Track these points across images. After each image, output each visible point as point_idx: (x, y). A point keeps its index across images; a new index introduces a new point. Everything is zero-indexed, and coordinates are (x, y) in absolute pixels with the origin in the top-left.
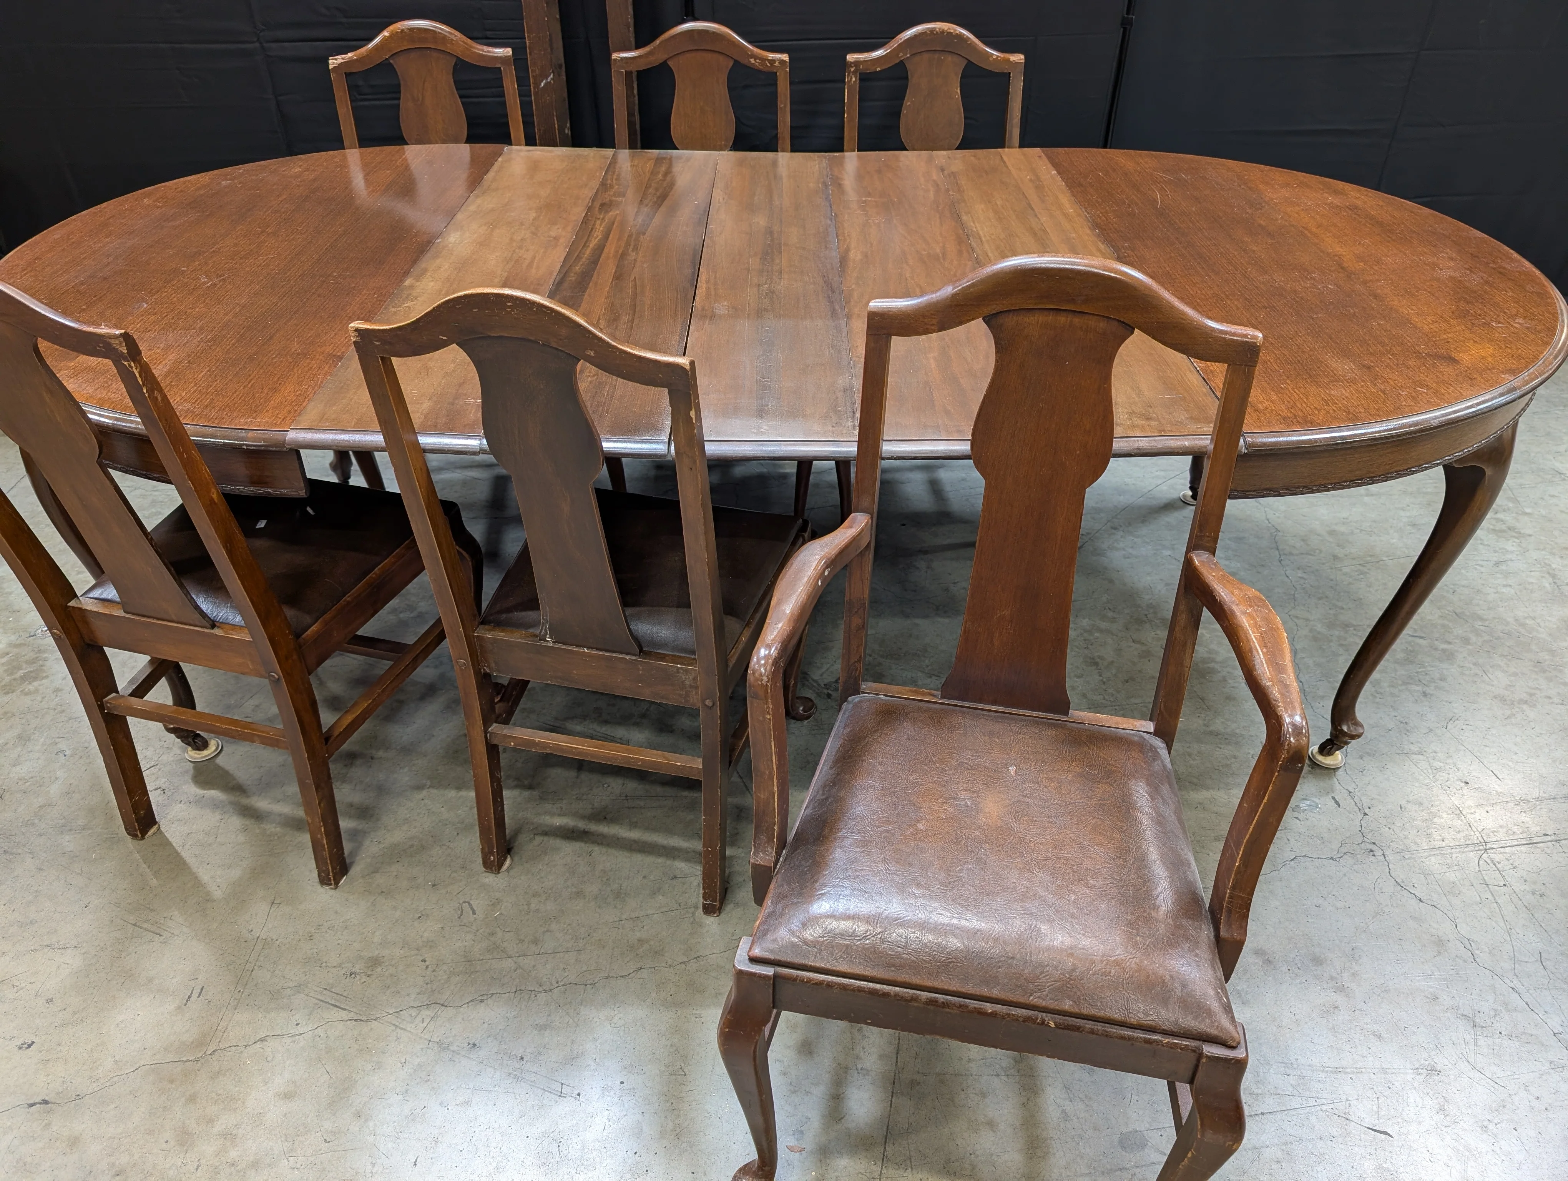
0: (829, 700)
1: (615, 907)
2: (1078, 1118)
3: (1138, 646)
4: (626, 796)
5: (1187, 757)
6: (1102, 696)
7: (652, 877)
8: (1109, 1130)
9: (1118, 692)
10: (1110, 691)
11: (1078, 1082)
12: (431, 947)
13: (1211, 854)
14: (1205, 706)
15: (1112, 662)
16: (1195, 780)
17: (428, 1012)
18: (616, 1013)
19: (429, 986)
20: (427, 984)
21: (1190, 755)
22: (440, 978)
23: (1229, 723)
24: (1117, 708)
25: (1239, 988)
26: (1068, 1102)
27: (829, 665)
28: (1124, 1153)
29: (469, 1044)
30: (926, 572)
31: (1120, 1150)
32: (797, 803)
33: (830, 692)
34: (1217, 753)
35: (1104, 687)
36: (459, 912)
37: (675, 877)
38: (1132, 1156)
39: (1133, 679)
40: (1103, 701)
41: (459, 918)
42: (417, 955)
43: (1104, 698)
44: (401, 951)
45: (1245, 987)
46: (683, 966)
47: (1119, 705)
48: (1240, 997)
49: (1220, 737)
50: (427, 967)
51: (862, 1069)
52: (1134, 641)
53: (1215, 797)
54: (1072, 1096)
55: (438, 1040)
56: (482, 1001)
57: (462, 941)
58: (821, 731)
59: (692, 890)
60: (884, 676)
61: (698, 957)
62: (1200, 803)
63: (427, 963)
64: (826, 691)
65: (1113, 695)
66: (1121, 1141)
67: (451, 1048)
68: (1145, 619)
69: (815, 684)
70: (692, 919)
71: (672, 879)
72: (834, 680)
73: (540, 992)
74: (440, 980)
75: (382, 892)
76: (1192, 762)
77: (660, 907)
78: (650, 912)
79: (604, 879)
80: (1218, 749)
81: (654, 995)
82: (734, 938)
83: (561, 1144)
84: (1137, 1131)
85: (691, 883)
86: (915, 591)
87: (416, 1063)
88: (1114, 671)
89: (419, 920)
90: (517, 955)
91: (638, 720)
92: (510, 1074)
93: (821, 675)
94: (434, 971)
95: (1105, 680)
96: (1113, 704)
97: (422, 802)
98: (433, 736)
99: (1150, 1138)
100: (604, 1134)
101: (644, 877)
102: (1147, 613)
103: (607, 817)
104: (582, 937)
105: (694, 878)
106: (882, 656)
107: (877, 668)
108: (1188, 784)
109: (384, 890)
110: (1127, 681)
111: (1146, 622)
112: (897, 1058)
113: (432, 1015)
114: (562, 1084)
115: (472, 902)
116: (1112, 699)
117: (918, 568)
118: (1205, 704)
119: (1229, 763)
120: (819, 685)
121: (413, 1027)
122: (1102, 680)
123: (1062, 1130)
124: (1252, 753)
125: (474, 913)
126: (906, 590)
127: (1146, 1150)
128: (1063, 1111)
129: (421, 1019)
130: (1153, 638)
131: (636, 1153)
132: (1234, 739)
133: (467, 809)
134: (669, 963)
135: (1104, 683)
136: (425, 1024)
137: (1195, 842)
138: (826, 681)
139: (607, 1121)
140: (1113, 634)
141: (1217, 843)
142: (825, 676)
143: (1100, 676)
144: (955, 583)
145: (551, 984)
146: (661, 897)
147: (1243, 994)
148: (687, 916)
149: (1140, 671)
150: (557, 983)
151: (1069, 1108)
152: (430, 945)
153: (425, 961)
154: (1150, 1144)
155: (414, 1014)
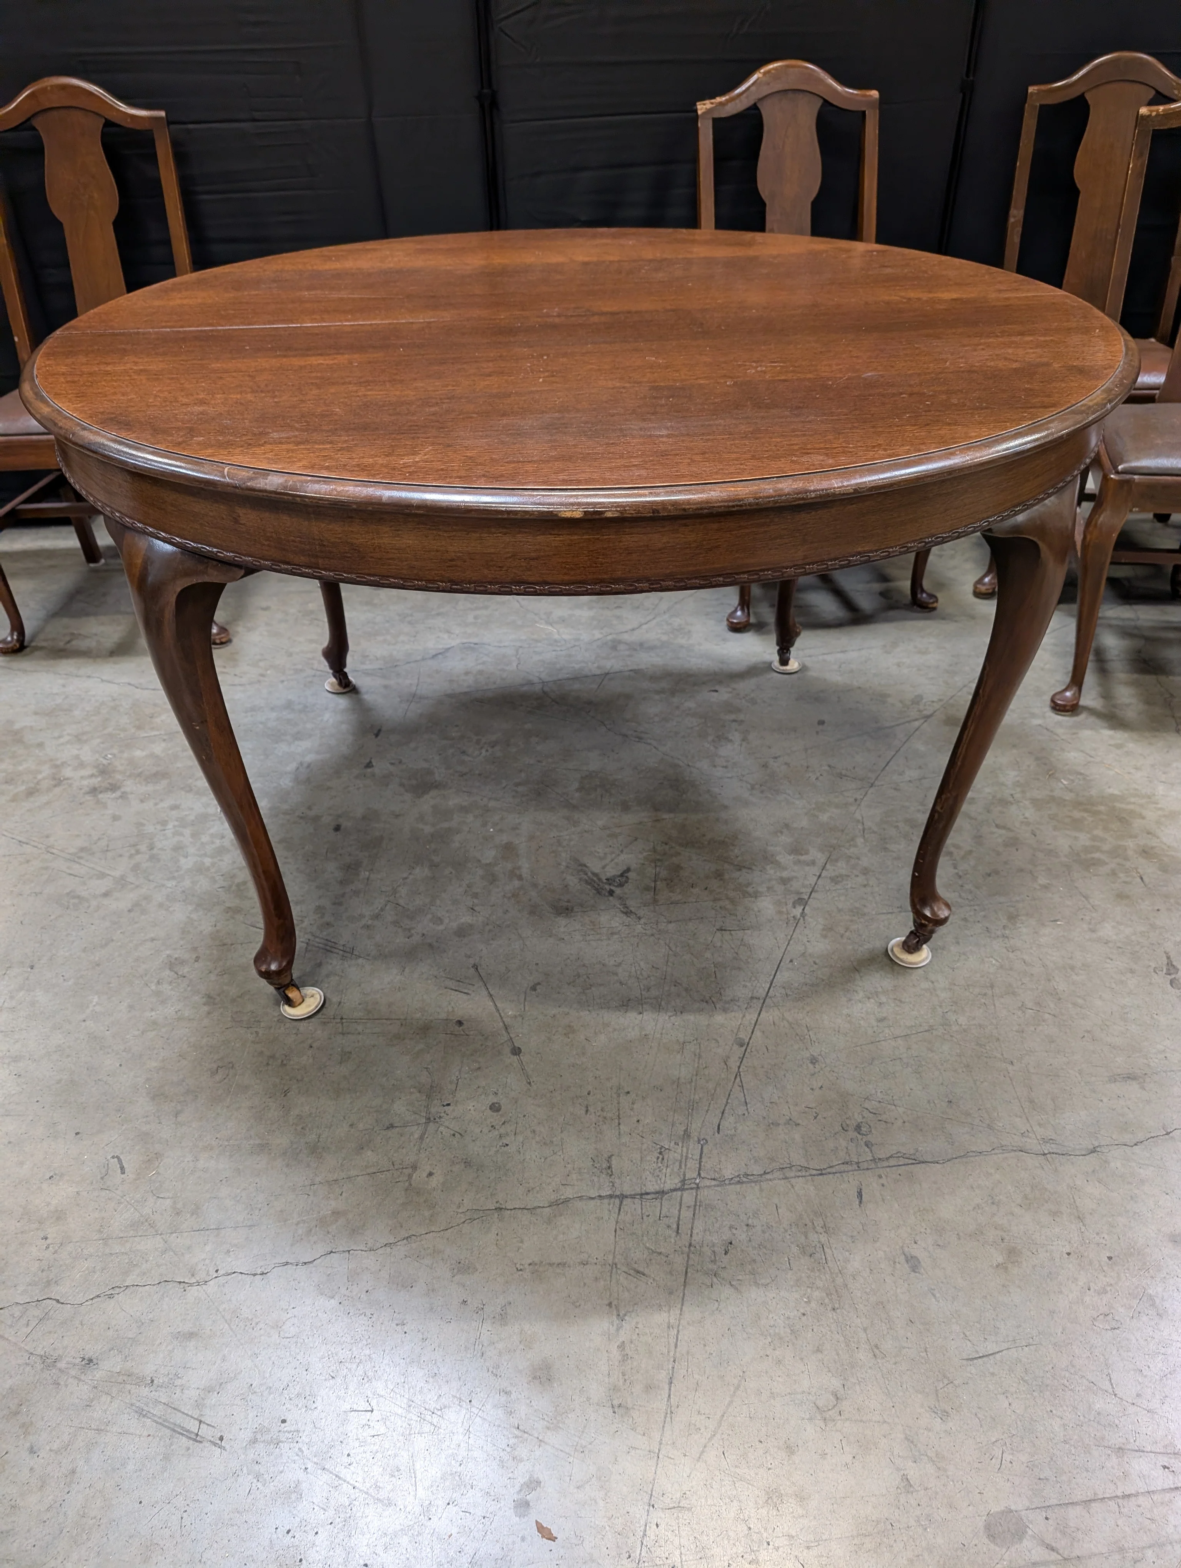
0: (611, 898)
1: (308, 1166)
2: (926, 1489)
3: (1003, 832)
4: (342, 1019)
5: (1069, 970)
6: (957, 894)
7: (361, 1126)
8: (971, 1508)
9: (978, 887)
10: (967, 887)
11: (926, 1432)
12: (58, 1219)
13: (1105, 1100)
14: (1089, 906)
15: (971, 852)
16: (1080, 1001)
17: (37, 1313)
18: (289, 1316)
19: (44, 1273)
20: (43, 1271)
21: (1072, 968)
22: (61, 1263)
23: (1122, 928)
24: (976, 907)
25: (1150, 1292)
26: (910, 1464)
27: (614, 855)
28: (992, 1546)
29: (83, 1359)
30: (741, 745)
31: (986, 1541)
32: (560, 1029)
33: (612, 888)
34: (1108, 966)
35: (960, 882)
36: (104, 1171)
37: (391, 1126)
38: (1004, 1550)
39: (997, 872)
40: (959, 900)
41: (102, 1178)
42: (38, 1229)
43: (960, 896)
44: (18, 1224)
45: (1160, 1289)
46: (388, 1249)
47: (978, 905)
48: (1153, 1305)
49: (1111, 945)
50: (47, 1248)
51: (620, 1406)
52: (997, 826)
53: (1108, 1023)
54: (917, 1454)
55: (42, 1353)
56: (111, 1296)
57: (101, 1210)
58: (598, 937)
59: (412, 1144)
60: (682, 868)
61: (410, 1237)
62: (1088, 1032)
63: (48, 1241)
64: (607, 887)
65: (971, 892)
66: (988, 1527)
67: (59, 1365)
68: (1011, 799)
69: (595, 879)
70: (407, 1184)
71: (388, 1128)
72: (619, 873)
73: (191, 1285)
74: (61, 1266)
75: (10, 1143)
76: (1075, 977)
77: (366, 1167)
78: (353, 1173)
79: (299, 1128)
80: (1108, 961)
81: (343, 1290)
82: (460, 1211)
83: (185, 1515)
84: (1011, 1511)
85: (412, 1134)
86: (726, 767)
87: (7, 1386)
88: (972, 863)
89: (50, 1181)
90: (169, 1231)
91: (370, 922)
92: (132, 1405)
93: (604, 867)
94: (55, 1252)
95: (961, 873)
96: (972, 903)
97: (83, 1024)
98: (112, 940)
99: (1031, 1522)
100: (249, 1501)
101: (351, 1125)
102: (1013, 792)
103: (314, 1045)
104: (260, 1206)
105: (416, 1127)
106: (681, 845)
107: (674, 858)
108: (1070, 1006)
109: (12, 1140)
110: (989, 875)
111: (1012, 804)
112: (670, 1390)
113: (41, 1317)
114: (201, 1422)
115: (121, 1157)
116: (970, 897)
117: (731, 741)
118: (1089, 903)
119: (1124, 978)
120: (600, 879)
121: (13, 1333)
122: (957, 874)
123: (901, 1507)
124: (1153, 965)
125: (123, 1172)
126: (715, 766)
127: (1025, 1541)
128: (905, 1478)
129: (25, 1322)
130: (1022, 822)
131: (288, 1532)
132: (1129, 947)
133: (136, 1033)
134: (369, 1245)
135: (960, 877)
136: (30, 1329)
137: (1083, 1084)
138: (609, 875)
139: (255, 1481)
140: (971, 818)
141: (1113, 1085)
142: (608, 869)
143: (955, 868)
144: (776, 758)
145: (208, 1274)
146: (369, 1153)
147: (1157, 1301)
148: (401, 1179)
149: (1006, 863)
150: (217, 1271)
151: (912, 1473)
152: (59, 1216)
153: (46, 1238)
154: (1030, 1532)
155: (17, 1314)
